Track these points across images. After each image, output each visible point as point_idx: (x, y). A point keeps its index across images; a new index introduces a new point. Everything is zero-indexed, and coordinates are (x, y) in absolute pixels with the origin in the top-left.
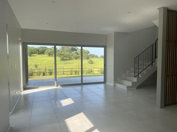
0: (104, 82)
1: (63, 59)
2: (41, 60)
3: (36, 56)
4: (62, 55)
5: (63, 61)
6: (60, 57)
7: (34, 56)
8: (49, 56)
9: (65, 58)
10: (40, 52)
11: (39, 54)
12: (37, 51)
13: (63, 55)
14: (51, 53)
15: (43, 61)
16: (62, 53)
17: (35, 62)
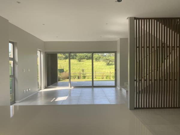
0: (115, 86)
1: (109, 63)
2: (89, 65)
3: (84, 61)
4: (107, 60)
5: (108, 66)
6: (105, 62)
7: (83, 61)
8: (96, 61)
9: (111, 63)
10: (88, 58)
11: (87, 59)
12: (86, 56)
13: (109, 60)
14: (98, 58)
15: (90, 66)
16: (108, 58)
17: (83, 67)
